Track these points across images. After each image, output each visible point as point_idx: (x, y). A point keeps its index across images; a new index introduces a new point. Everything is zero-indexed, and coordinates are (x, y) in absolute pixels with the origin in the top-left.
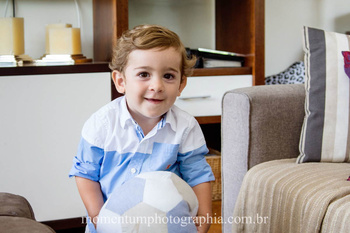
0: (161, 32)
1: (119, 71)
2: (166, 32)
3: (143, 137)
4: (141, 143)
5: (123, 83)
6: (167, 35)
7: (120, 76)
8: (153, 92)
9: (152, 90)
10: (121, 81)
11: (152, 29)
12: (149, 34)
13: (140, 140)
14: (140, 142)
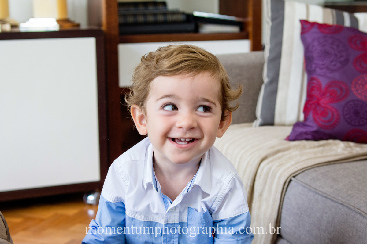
0: (194, 52)
1: (139, 105)
2: (200, 53)
3: (171, 203)
4: (168, 212)
5: (144, 122)
6: (201, 57)
7: (140, 111)
8: (181, 129)
9: (180, 127)
10: (142, 118)
11: (182, 48)
12: (177, 54)
13: (166, 208)
14: (166, 210)
